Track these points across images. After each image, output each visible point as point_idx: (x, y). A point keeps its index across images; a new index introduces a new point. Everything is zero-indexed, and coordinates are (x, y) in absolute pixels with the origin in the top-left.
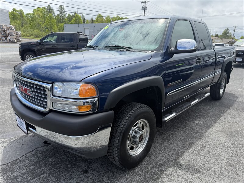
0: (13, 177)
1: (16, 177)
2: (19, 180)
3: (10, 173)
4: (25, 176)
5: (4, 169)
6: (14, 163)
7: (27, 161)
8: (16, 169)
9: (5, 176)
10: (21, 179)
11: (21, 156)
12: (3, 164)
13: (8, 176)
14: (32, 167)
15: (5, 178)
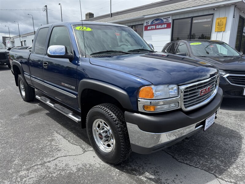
0: (223, 163)
1: (222, 161)
2: (223, 159)
3: (222, 167)
4: (218, 157)
5: (220, 173)
6: (209, 170)
7: (201, 162)
8: (215, 165)
9: (226, 168)
10: (222, 158)
11: (197, 169)
12: (215, 177)
13: (225, 167)
14: (206, 157)
15: (228, 167)
